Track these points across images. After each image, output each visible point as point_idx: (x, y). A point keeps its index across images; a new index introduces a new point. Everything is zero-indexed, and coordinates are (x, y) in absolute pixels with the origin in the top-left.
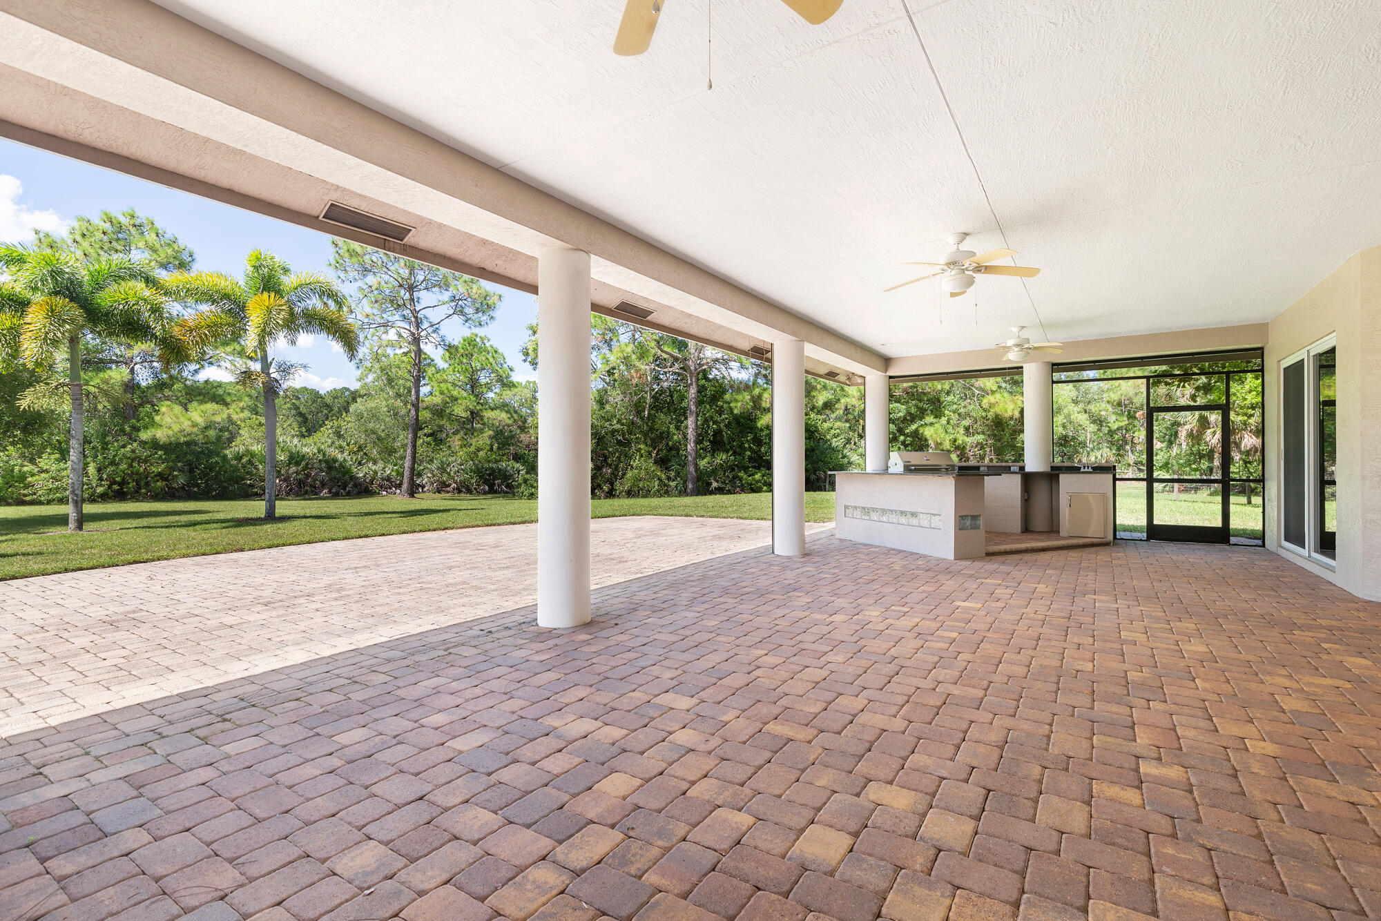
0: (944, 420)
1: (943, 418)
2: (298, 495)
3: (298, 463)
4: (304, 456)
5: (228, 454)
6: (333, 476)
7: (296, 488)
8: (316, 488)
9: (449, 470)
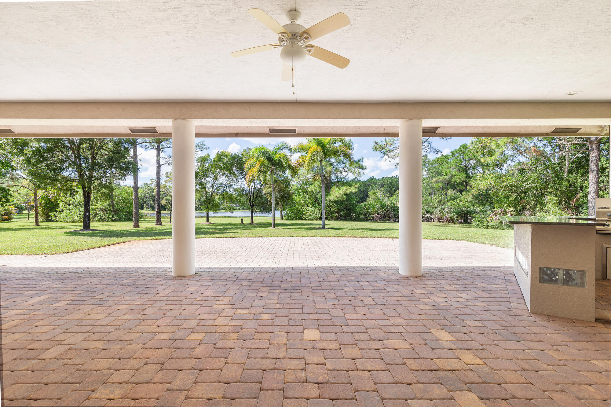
2: (383, 220)
3: (383, 208)
4: (386, 205)
5: (363, 204)
6: (395, 213)
7: (382, 218)
8: (390, 218)
9: (444, 211)
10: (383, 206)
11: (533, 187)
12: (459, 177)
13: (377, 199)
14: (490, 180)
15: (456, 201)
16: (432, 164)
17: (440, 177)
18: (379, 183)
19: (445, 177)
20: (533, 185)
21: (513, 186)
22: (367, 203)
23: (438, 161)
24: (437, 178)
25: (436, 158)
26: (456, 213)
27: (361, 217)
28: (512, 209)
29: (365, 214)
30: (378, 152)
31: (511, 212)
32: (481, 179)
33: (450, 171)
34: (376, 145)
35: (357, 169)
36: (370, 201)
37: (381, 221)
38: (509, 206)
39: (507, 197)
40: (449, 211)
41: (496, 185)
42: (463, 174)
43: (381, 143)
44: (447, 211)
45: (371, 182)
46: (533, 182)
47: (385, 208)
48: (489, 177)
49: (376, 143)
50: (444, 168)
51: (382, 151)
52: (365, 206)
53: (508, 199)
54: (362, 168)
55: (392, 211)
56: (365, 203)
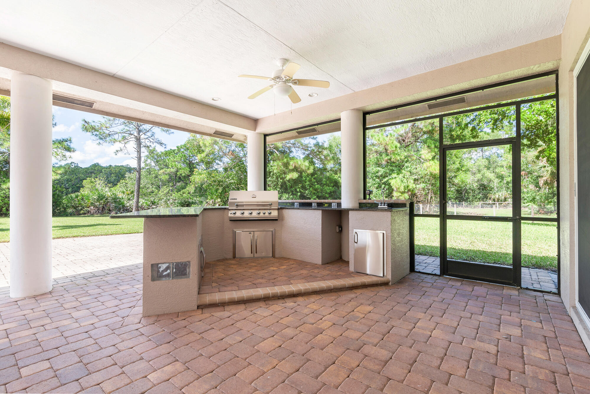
0: (401, 176)
1: (401, 175)
2: (101, 214)
3: (101, 199)
4: (105, 196)
5: (73, 195)
6: (116, 205)
7: (100, 211)
8: (110, 210)
9: (168, 203)
10: (101, 197)
11: (232, 183)
12: (183, 170)
13: (93, 189)
14: (204, 175)
15: (179, 193)
16: (160, 156)
17: (166, 169)
18: (105, 171)
19: (172, 170)
20: (233, 181)
21: (219, 182)
22: (79, 194)
23: (166, 154)
24: (164, 170)
25: (165, 151)
26: (179, 204)
27: (70, 210)
28: (219, 200)
29: (75, 207)
30: (89, 134)
31: (219, 202)
32: (196, 174)
33: (175, 165)
34: (86, 125)
35: (60, 150)
36: (85, 192)
37: (98, 215)
38: (217, 198)
39: (217, 190)
40: (174, 202)
41: (208, 179)
42: (187, 169)
43: (93, 124)
44: (172, 202)
45: (95, 170)
46: (233, 179)
47: (104, 199)
48: (203, 172)
49: (86, 122)
50: (170, 161)
51: (95, 133)
52: (77, 197)
53: (217, 192)
54: (68, 149)
55: (112, 203)
56: (76, 194)
